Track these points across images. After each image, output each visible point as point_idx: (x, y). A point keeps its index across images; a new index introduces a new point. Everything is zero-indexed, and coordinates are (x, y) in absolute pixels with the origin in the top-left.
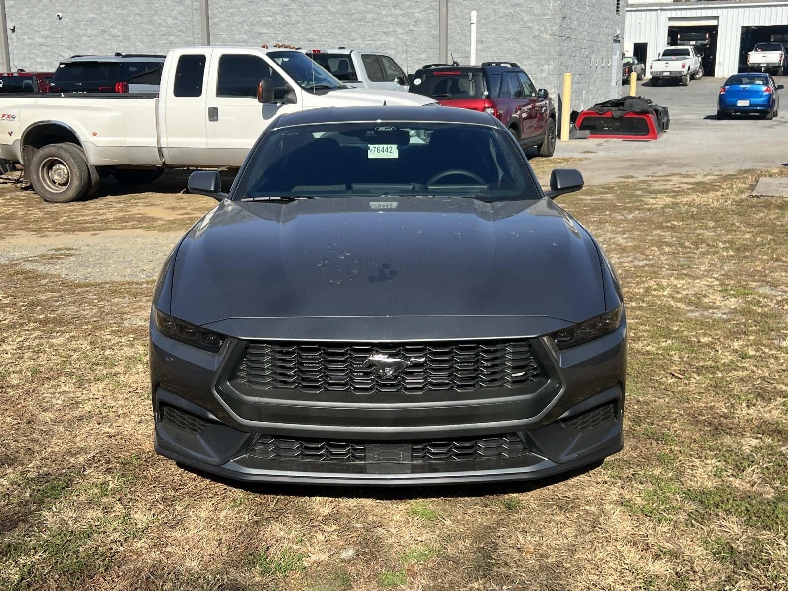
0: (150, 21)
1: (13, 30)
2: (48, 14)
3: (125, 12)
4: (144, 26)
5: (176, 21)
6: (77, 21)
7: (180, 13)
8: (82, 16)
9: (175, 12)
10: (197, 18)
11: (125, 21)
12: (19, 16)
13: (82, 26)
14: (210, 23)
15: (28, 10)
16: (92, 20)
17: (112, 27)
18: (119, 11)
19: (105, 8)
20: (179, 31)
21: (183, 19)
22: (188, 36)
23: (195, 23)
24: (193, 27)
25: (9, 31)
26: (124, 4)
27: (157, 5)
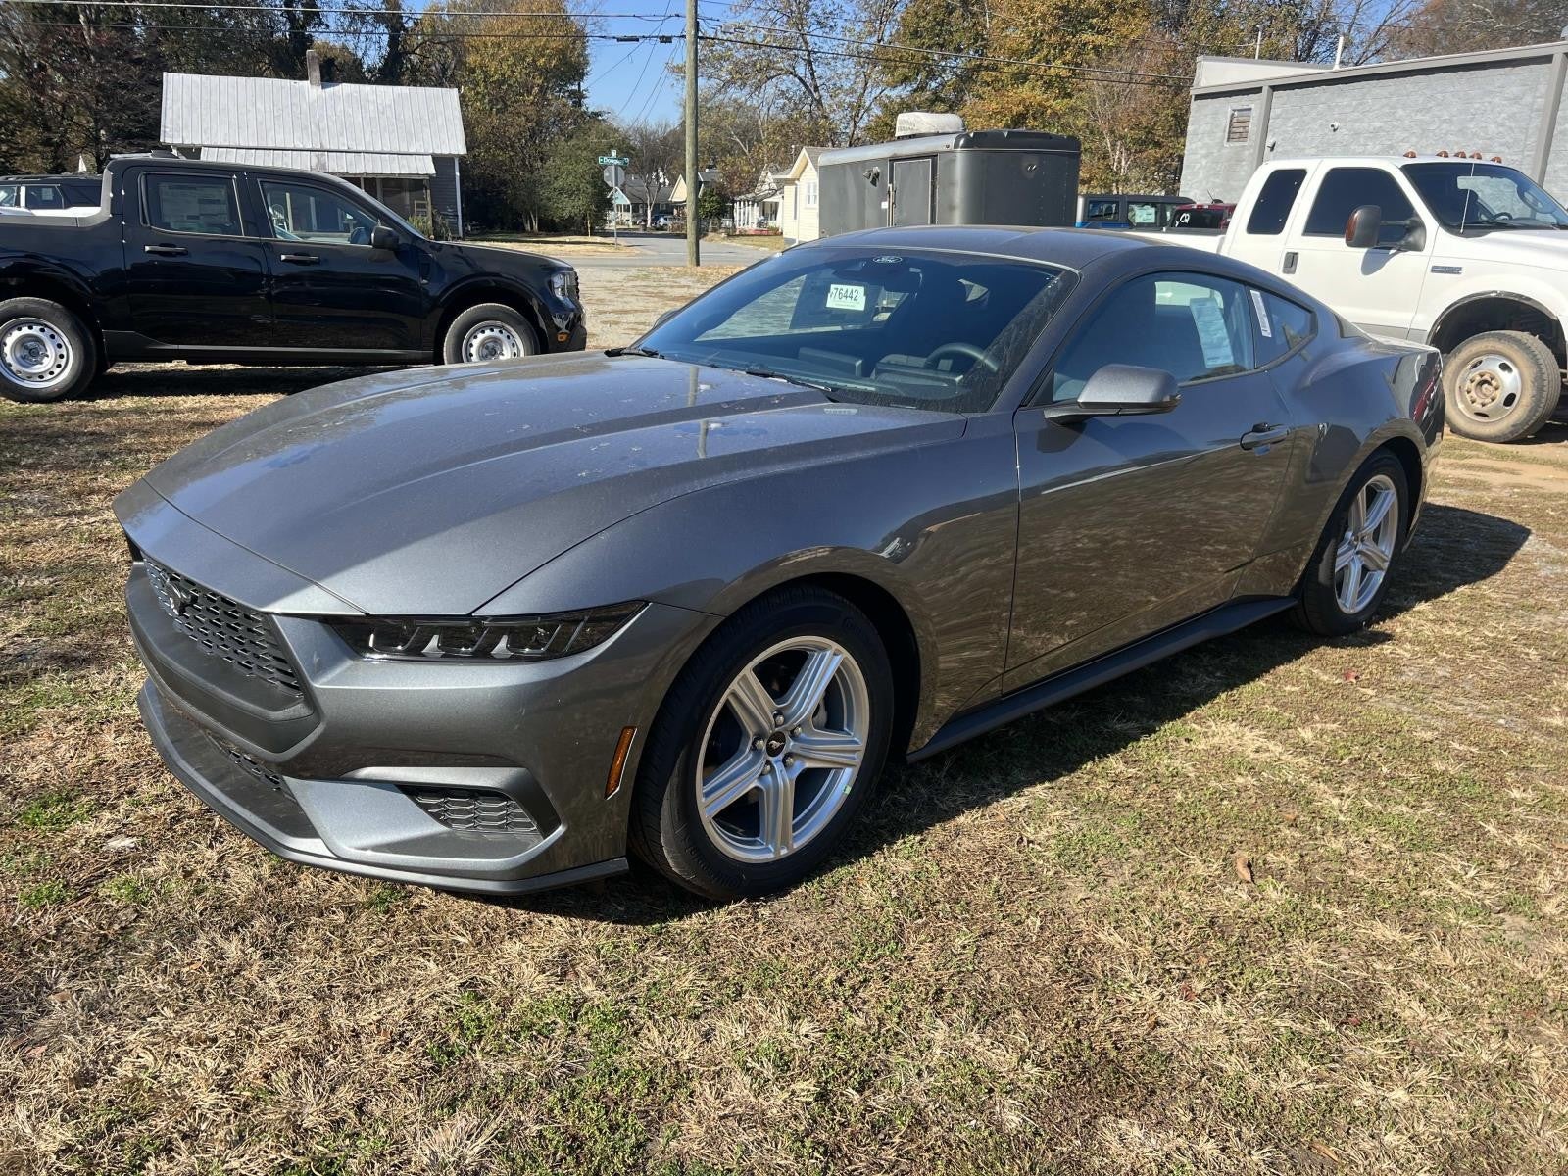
0: (1461, 131)
1: (1272, 148)
2: (1321, 125)
3: (1427, 117)
4: (1451, 138)
5: (1501, 129)
6: (1358, 134)
7: (1512, 116)
8: (1365, 125)
9: (1503, 115)
10: (1536, 122)
11: (1424, 131)
12: (1283, 128)
13: (1362, 141)
14: (1555, 132)
15: (1296, 119)
16: (1377, 131)
17: (1402, 141)
18: (1419, 116)
19: (1401, 112)
20: (1502, 145)
21: (1513, 125)
22: (1516, 153)
23: (1530, 131)
24: (1526, 137)
25: (1267, 150)
26: (1429, 105)
27: (1477, 105)
